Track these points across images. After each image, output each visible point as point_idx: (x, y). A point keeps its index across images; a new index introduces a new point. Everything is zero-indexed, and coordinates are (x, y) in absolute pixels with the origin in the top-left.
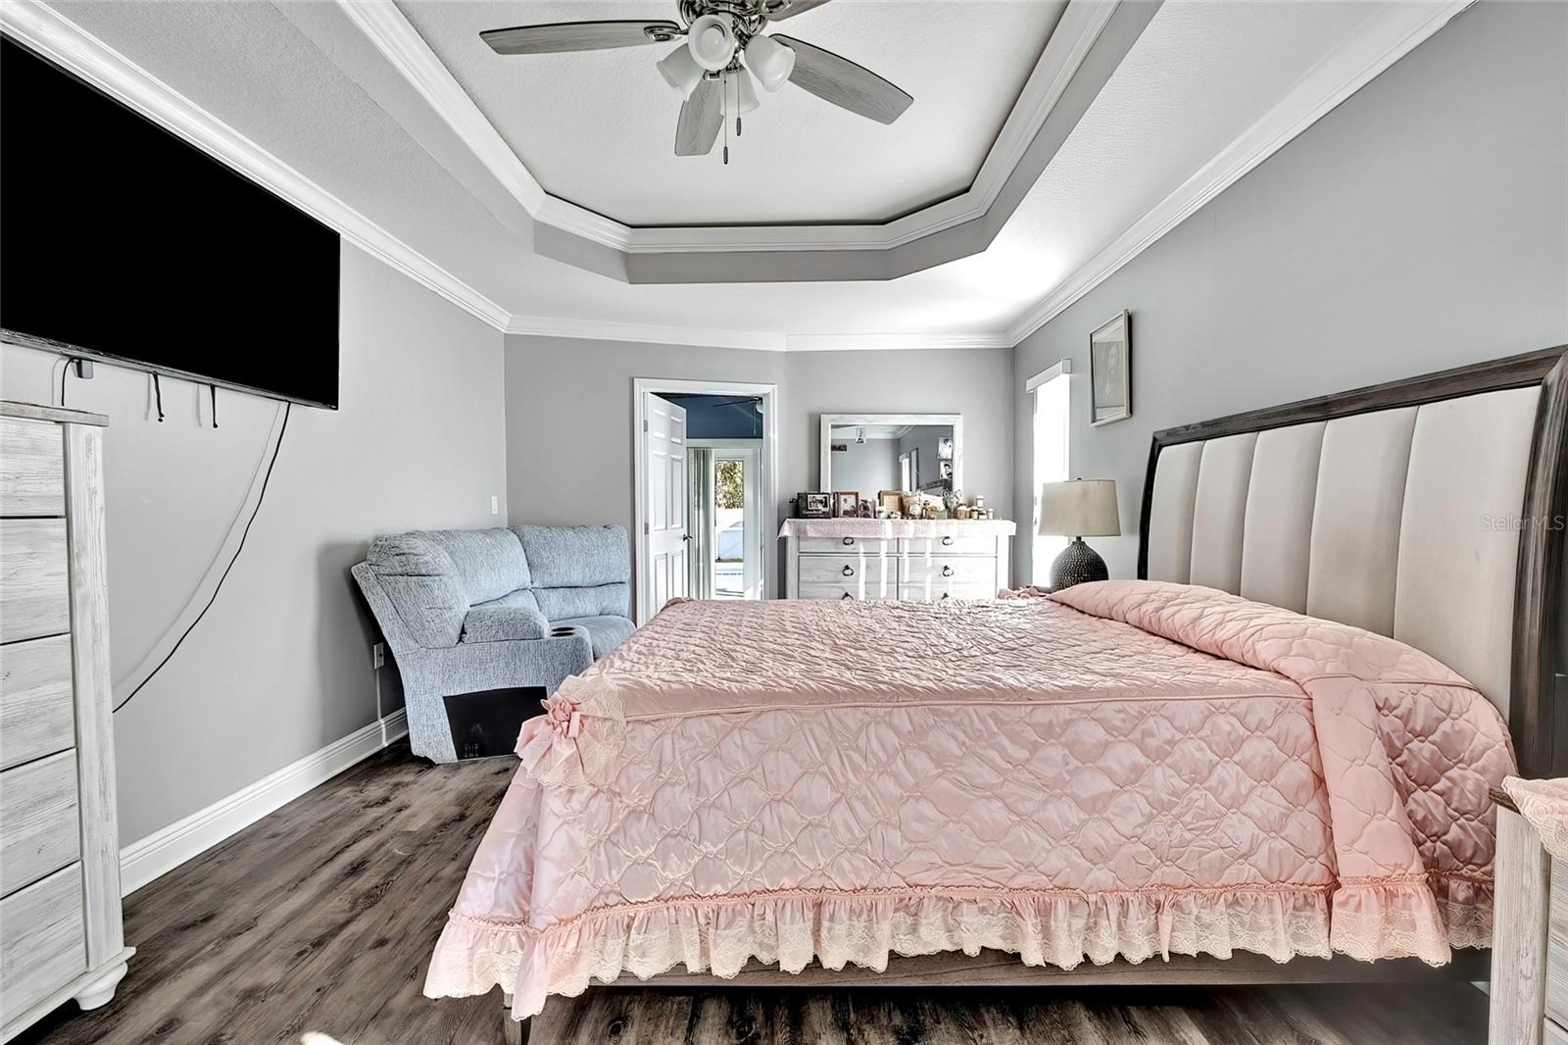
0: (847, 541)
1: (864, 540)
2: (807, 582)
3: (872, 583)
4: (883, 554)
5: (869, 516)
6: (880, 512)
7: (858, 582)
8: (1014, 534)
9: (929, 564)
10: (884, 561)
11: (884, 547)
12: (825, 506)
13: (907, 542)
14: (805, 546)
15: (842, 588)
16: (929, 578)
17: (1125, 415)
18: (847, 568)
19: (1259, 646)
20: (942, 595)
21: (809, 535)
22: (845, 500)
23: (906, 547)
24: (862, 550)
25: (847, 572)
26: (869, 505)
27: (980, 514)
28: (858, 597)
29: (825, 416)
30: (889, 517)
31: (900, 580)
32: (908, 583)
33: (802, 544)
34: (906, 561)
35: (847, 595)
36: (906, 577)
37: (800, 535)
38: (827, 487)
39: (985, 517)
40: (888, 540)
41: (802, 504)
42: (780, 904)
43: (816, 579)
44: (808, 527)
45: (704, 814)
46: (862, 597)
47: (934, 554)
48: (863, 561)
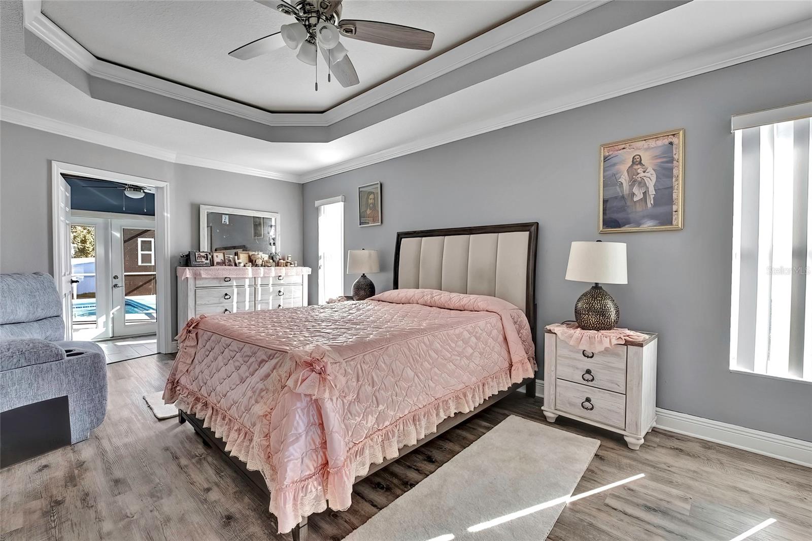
0: (226, 280)
1: (236, 278)
2: (202, 305)
3: (241, 302)
4: (247, 286)
5: (232, 266)
6: (239, 263)
7: (233, 302)
8: (310, 273)
9: (271, 290)
10: (248, 290)
11: (247, 282)
12: (207, 260)
13: (259, 279)
14: (200, 283)
15: (223, 306)
16: (271, 298)
17: (379, 224)
18: (226, 295)
19: (479, 304)
20: (278, 305)
21: (203, 276)
22: (217, 256)
23: (259, 282)
24: (235, 284)
25: (226, 297)
26: (231, 259)
27: (291, 264)
28: (233, 311)
29: (202, 206)
30: (245, 266)
31: (256, 299)
32: (261, 300)
33: (197, 282)
34: (259, 289)
35: (226, 310)
36: (259, 298)
37: (196, 277)
38: (204, 248)
39: (293, 265)
40: (249, 278)
41: (192, 258)
42: (405, 421)
43: (207, 303)
44: (202, 272)
45: (377, 394)
46: (235, 311)
47: (273, 285)
48: (236, 290)
